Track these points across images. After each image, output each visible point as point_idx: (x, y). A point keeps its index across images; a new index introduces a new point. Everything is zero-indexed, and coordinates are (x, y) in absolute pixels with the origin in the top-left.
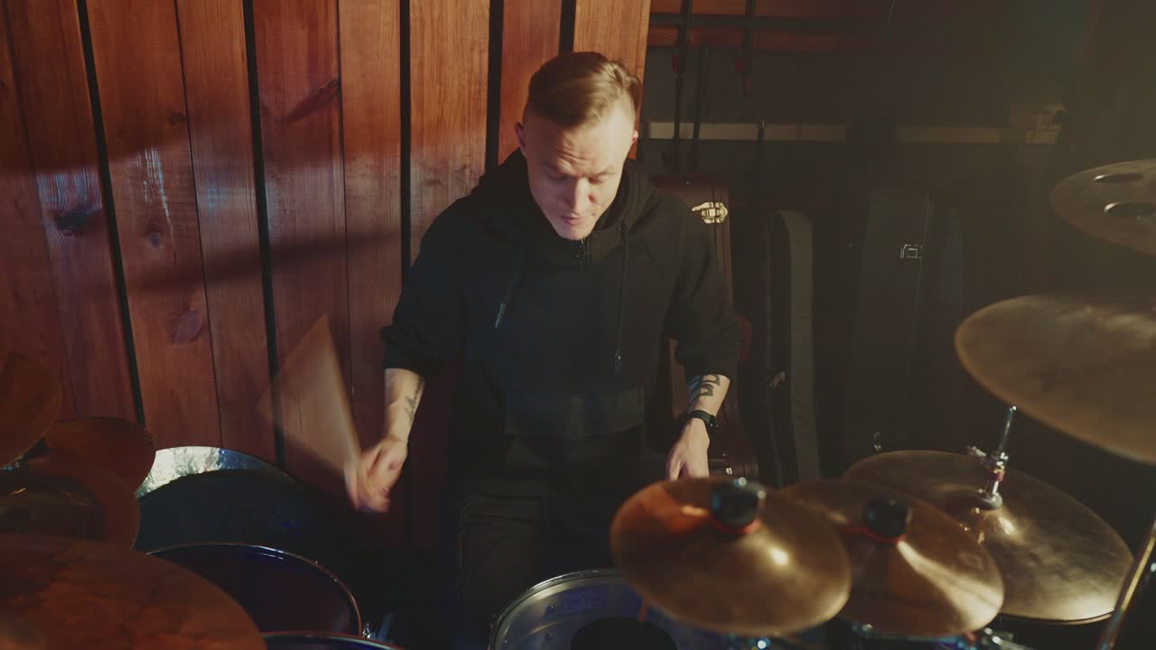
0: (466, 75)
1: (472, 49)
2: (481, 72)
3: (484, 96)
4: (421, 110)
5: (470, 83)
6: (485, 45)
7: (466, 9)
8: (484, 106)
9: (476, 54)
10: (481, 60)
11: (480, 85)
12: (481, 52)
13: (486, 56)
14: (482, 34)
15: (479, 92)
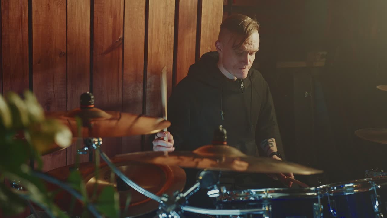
0: (167, 35)
1: (169, 25)
2: (172, 33)
3: (173, 43)
4: (151, 48)
5: (168, 38)
6: (173, 24)
7: (167, 10)
8: (172, 46)
9: (170, 26)
10: (172, 29)
11: (171, 38)
12: (172, 26)
13: (173, 28)
14: (172, 19)
15: (171, 41)
